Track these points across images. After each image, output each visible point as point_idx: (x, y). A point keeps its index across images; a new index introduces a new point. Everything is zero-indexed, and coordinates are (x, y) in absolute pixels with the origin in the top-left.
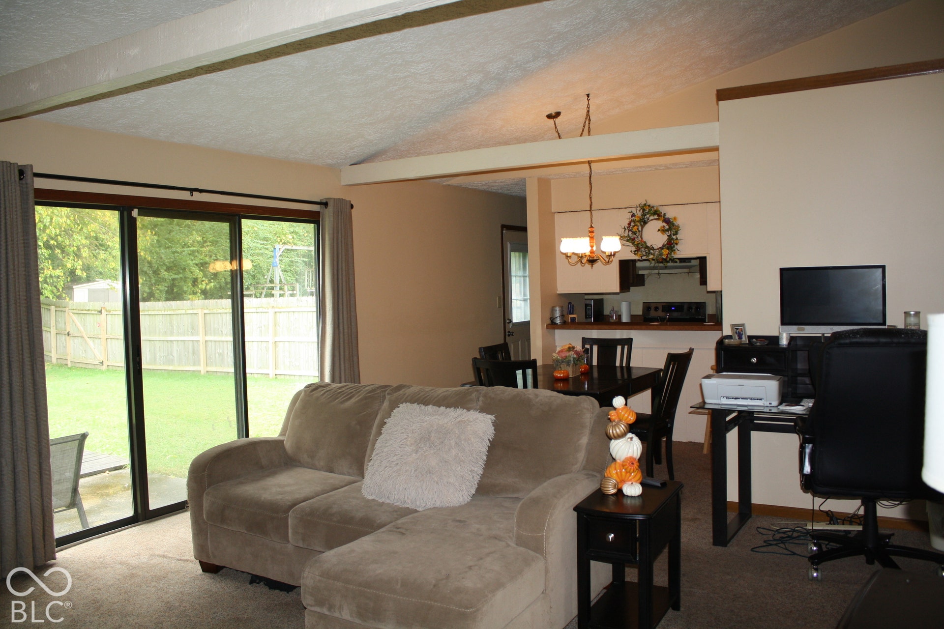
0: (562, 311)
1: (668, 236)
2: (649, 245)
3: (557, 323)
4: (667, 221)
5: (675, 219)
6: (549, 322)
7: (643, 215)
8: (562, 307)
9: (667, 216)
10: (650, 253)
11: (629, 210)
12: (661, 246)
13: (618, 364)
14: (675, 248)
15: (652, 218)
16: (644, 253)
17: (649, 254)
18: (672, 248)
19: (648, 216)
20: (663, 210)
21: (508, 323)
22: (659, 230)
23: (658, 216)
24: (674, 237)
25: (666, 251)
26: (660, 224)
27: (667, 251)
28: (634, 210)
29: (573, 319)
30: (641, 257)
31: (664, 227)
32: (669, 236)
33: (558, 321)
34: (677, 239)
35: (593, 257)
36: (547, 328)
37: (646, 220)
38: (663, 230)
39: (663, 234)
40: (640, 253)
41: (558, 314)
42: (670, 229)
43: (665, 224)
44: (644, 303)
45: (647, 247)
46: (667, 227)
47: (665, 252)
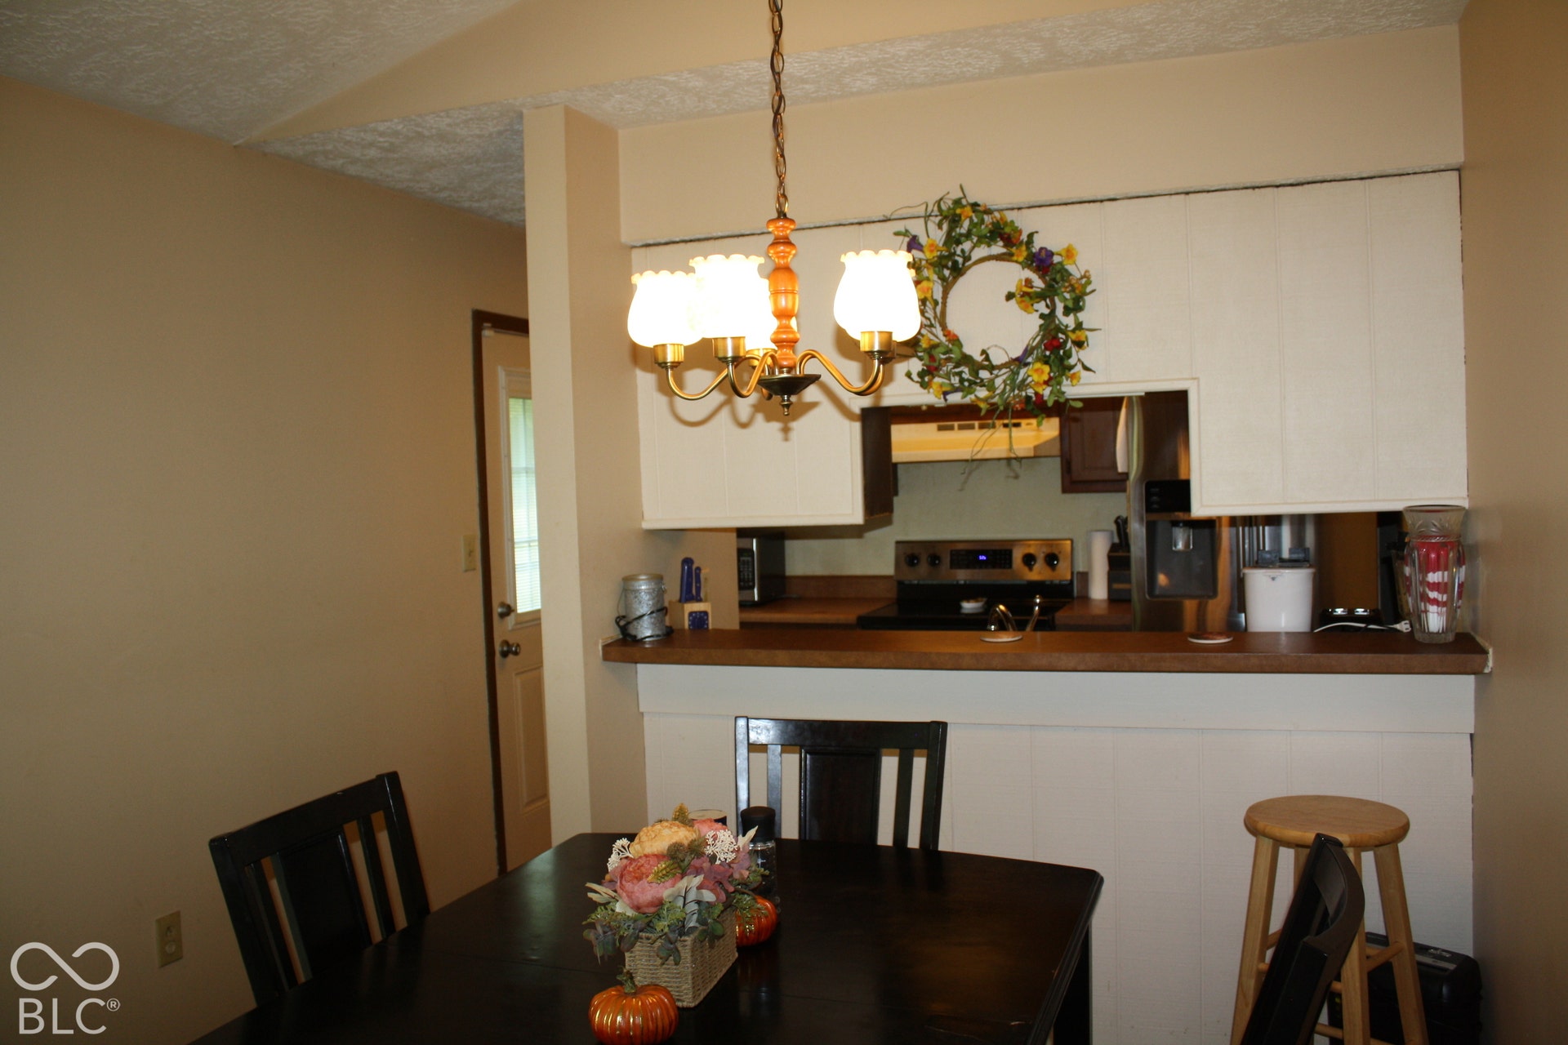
0: (659, 594)
1: (1042, 316)
2: (973, 350)
3: (640, 636)
4: (1042, 262)
5: (1069, 253)
6: (614, 633)
7: (952, 240)
8: (658, 579)
9: (1038, 244)
10: (976, 382)
11: (900, 226)
12: (1017, 353)
13: (885, 836)
14: (1072, 361)
15: (981, 252)
16: (955, 380)
17: (972, 383)
18: (1061, 360)
19: (967, 246)
20: (1025, 222)
21: (503, 615)
22: (1010, 296)
23: (1005, 246)
24: (1069, 321)
25: (1041, 372)
26: (1014, 275)
27: (1047, 369)
28: (917, 228)
29: (699, 620)
30: (945, 394)
31: (1028, 282)
32: (1048, 318)
33: (646, 630)
34: (1079, 326)
35: (791, 369)
36: (607, 656)
37: (960, 260)
38: (1025, 294)
39: (1025, 309)
40: (937, 380)
41: (644, 604)
42: (1047, 294)
43: (1028, 274)
44: (898, 543)
45: (966, 360)
46: (1038, 284)
47: (1036, 374)
